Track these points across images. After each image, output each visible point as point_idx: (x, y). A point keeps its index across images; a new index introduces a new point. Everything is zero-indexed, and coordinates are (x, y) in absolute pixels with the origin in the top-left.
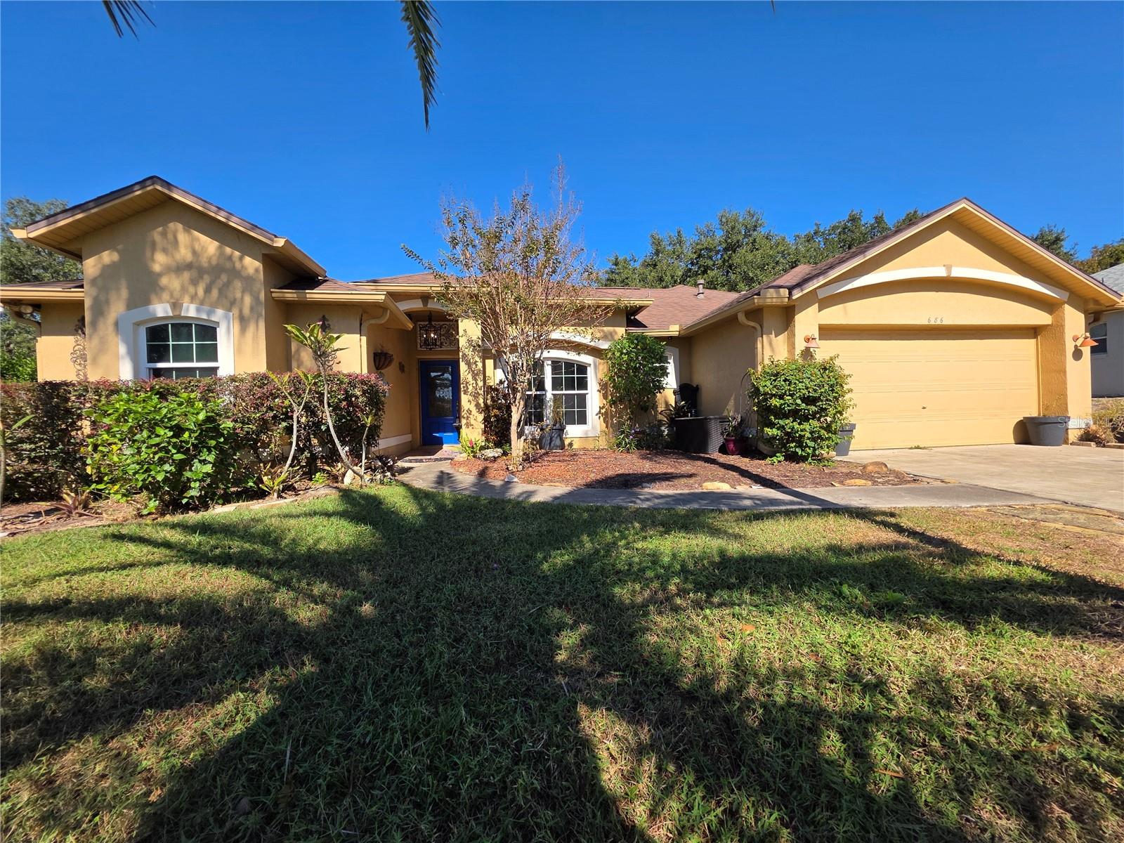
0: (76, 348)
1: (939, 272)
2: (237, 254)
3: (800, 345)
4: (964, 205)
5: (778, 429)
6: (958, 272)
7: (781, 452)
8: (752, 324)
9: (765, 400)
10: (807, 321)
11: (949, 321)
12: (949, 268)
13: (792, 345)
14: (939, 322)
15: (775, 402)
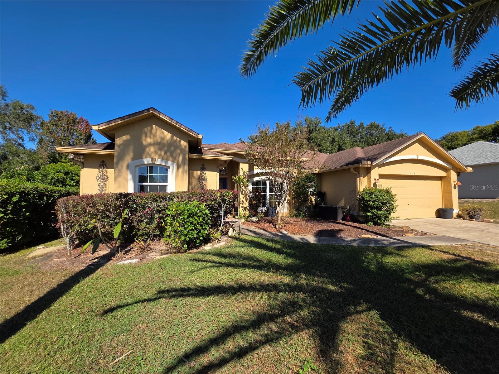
0: (99, 174)
1: (415, 157)
2: (178, 139)
3: (373, 182)
4: (423, 135)
5: (371, 213)
6: (421, 157)
7: (371, 222)
8: (356, 173)
9: (367, 202)
10: (375, 173)
11: (417, 174)
12: (417, 156)
13: (369, 181)
14: (414, 174)
15: (371, 203)
